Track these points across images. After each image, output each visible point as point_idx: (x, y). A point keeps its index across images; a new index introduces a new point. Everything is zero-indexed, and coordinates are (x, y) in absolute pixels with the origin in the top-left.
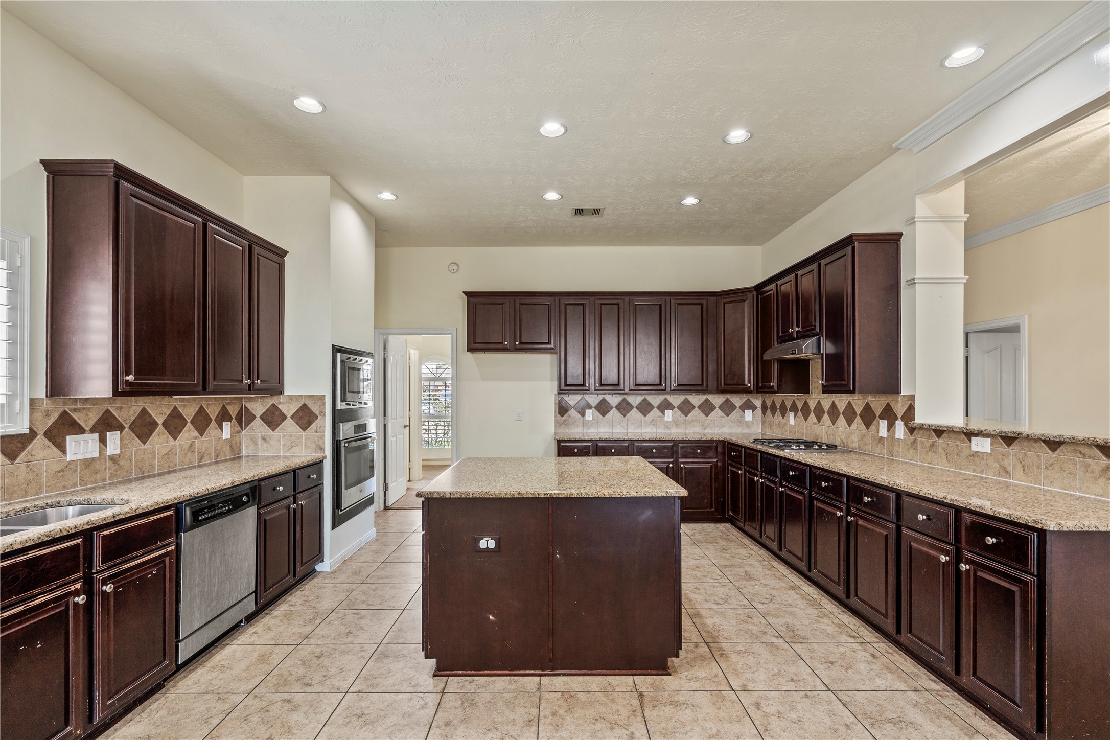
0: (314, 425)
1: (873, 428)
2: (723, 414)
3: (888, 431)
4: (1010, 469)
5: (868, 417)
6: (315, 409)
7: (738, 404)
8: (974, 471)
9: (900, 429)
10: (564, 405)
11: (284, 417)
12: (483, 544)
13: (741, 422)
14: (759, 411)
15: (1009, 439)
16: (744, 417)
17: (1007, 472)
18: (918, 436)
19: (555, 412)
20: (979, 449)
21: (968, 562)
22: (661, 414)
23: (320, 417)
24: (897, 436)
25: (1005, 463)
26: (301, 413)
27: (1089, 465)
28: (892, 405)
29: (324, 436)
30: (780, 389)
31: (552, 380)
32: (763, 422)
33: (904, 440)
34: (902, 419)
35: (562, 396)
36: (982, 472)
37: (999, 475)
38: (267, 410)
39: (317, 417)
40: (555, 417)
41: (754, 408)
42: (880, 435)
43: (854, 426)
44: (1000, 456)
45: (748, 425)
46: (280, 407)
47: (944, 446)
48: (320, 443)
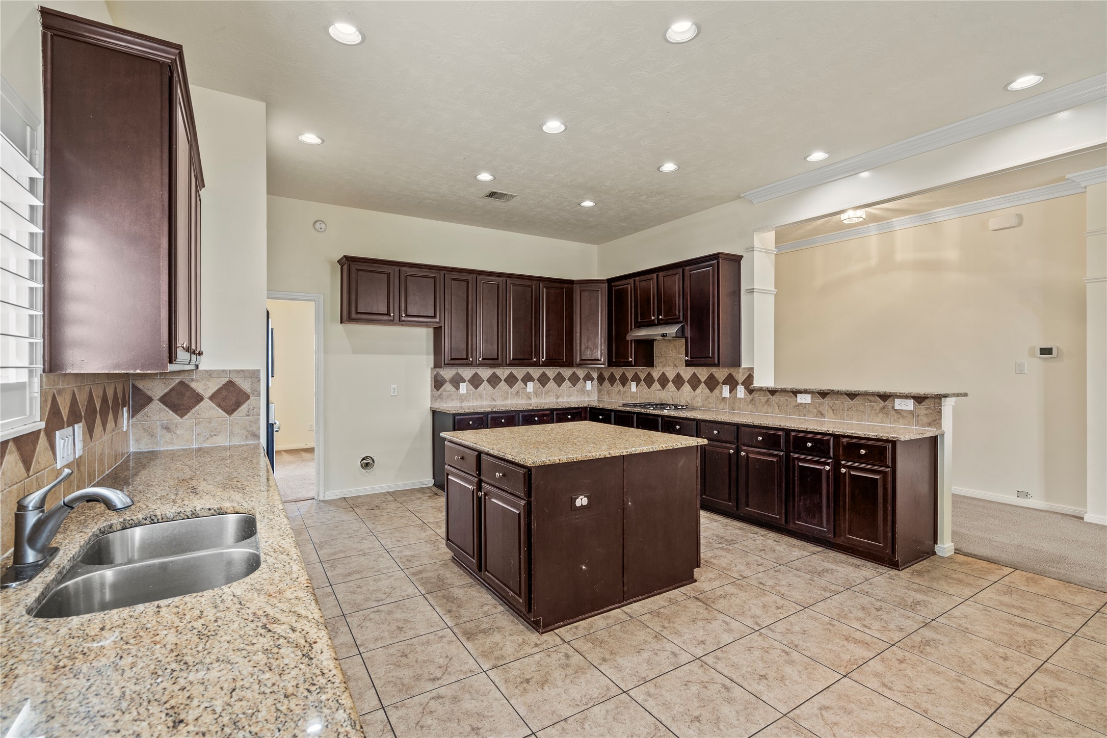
0: (244, 408)
1: (716, 391)
2: (571, 385)
3: (730, 393)
4: (824, 412)
5: (712, 384)
6: (245, 386)
7: (581, 377)
8: (799, 415)
9: (741, 391)
10: (440, 379)
11: (199, 398)
12: (578, 503)
13: (583, 391)
14: (596, 382)
15: (823, 394)
16: (586, 387)
17: (822, 414)
18: (756, 395)
19: (431, 386)
20: (803, 401)
21: (844, 467)
22: (524, 386)
23: (252, 398)
24: (738, 396)
25: (821, 409)
26: (224, 393)
27: (873, 406)
28: (734, 374)
29: (259, 419)
30: (636, 364)
31: (428, 354)
32: (600, 391)
33: (745, 399)
34: (742, 384)
35: (438, 370)
36: (805, 416)
37: (817, 417)
38: (171, 390)
39: (248, 397)
40: (432, 391)
41: (592, 379)
42: (724, 396)
43: (699, 391)
44: (818, 405)
45: (589, 393)
46: (193, 385)
47: (777, 401)
48: (254, 429)
